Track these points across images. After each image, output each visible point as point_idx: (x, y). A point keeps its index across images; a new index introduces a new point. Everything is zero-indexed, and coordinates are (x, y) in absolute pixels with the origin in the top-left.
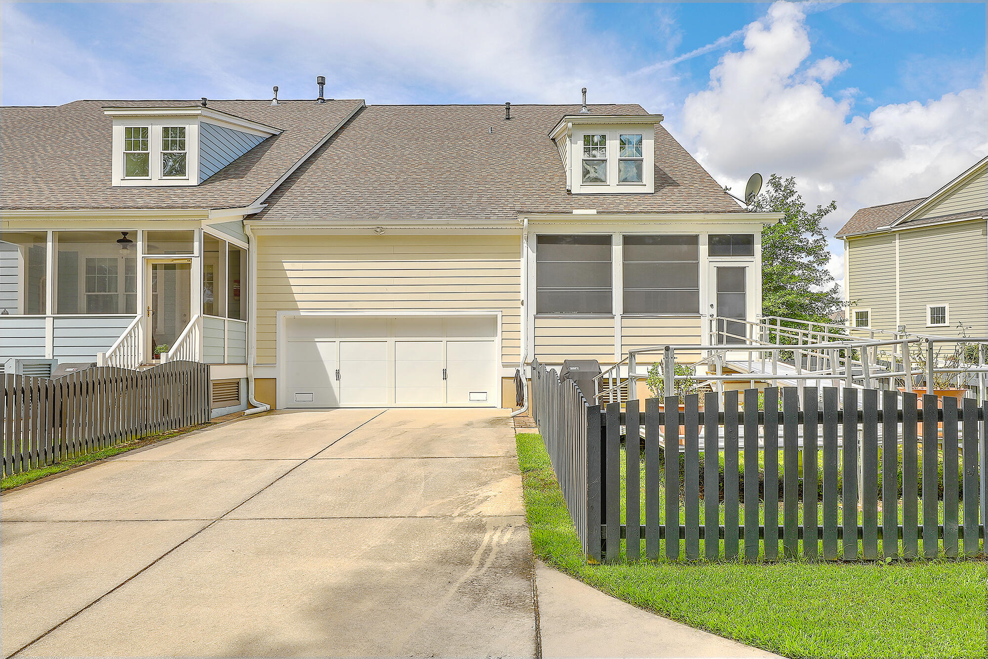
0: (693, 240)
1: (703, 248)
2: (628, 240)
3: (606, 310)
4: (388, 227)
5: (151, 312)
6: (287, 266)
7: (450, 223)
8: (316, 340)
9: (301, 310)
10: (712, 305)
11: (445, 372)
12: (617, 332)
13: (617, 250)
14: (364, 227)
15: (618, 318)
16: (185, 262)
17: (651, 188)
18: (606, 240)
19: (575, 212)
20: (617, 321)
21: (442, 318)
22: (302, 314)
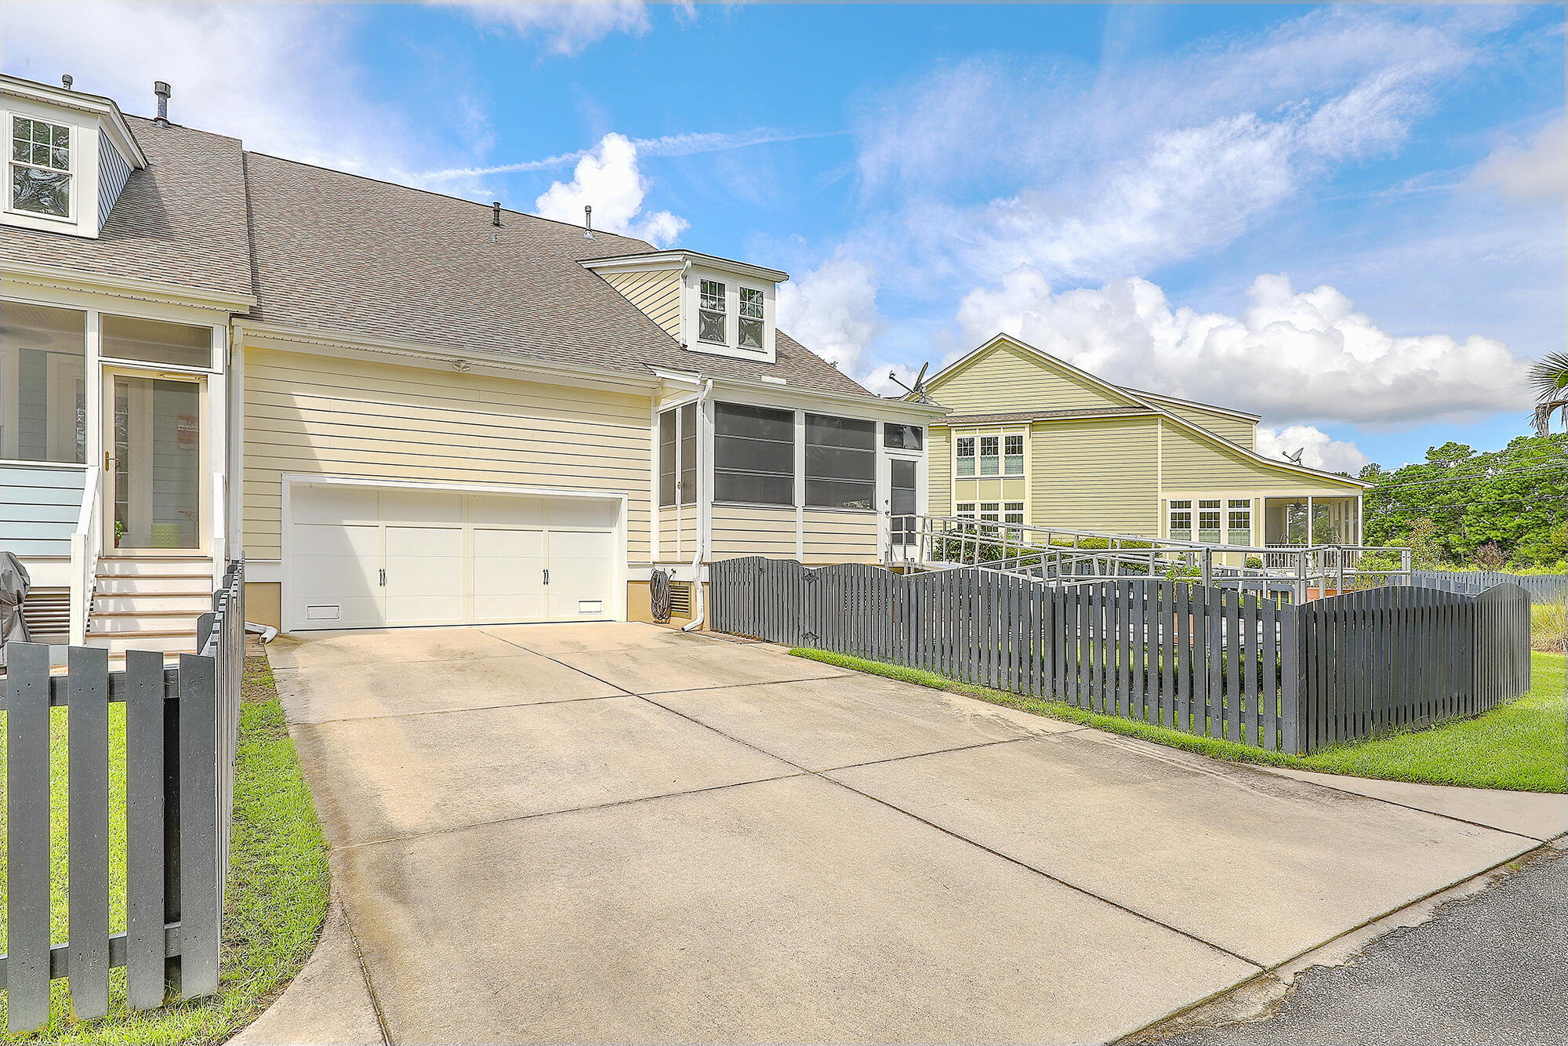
0: (870, 426)
1: (879, 437)
2: (810, 418)
3: (787, 500)
4: (475, 362)
5: (112, 463)
6: (300, 402)
8: (345, 522)
9: (326, 475)
10: (887, 501)
11: (546, 572)
12: (800, 527)
13: (800, 429)
14: (442, 358)
15: (800, 510)
16: (192, 379)
17: (771, 358)
18: (787, 416)
20: (800, 515)
21: (542, 499)
22: (329, 481)
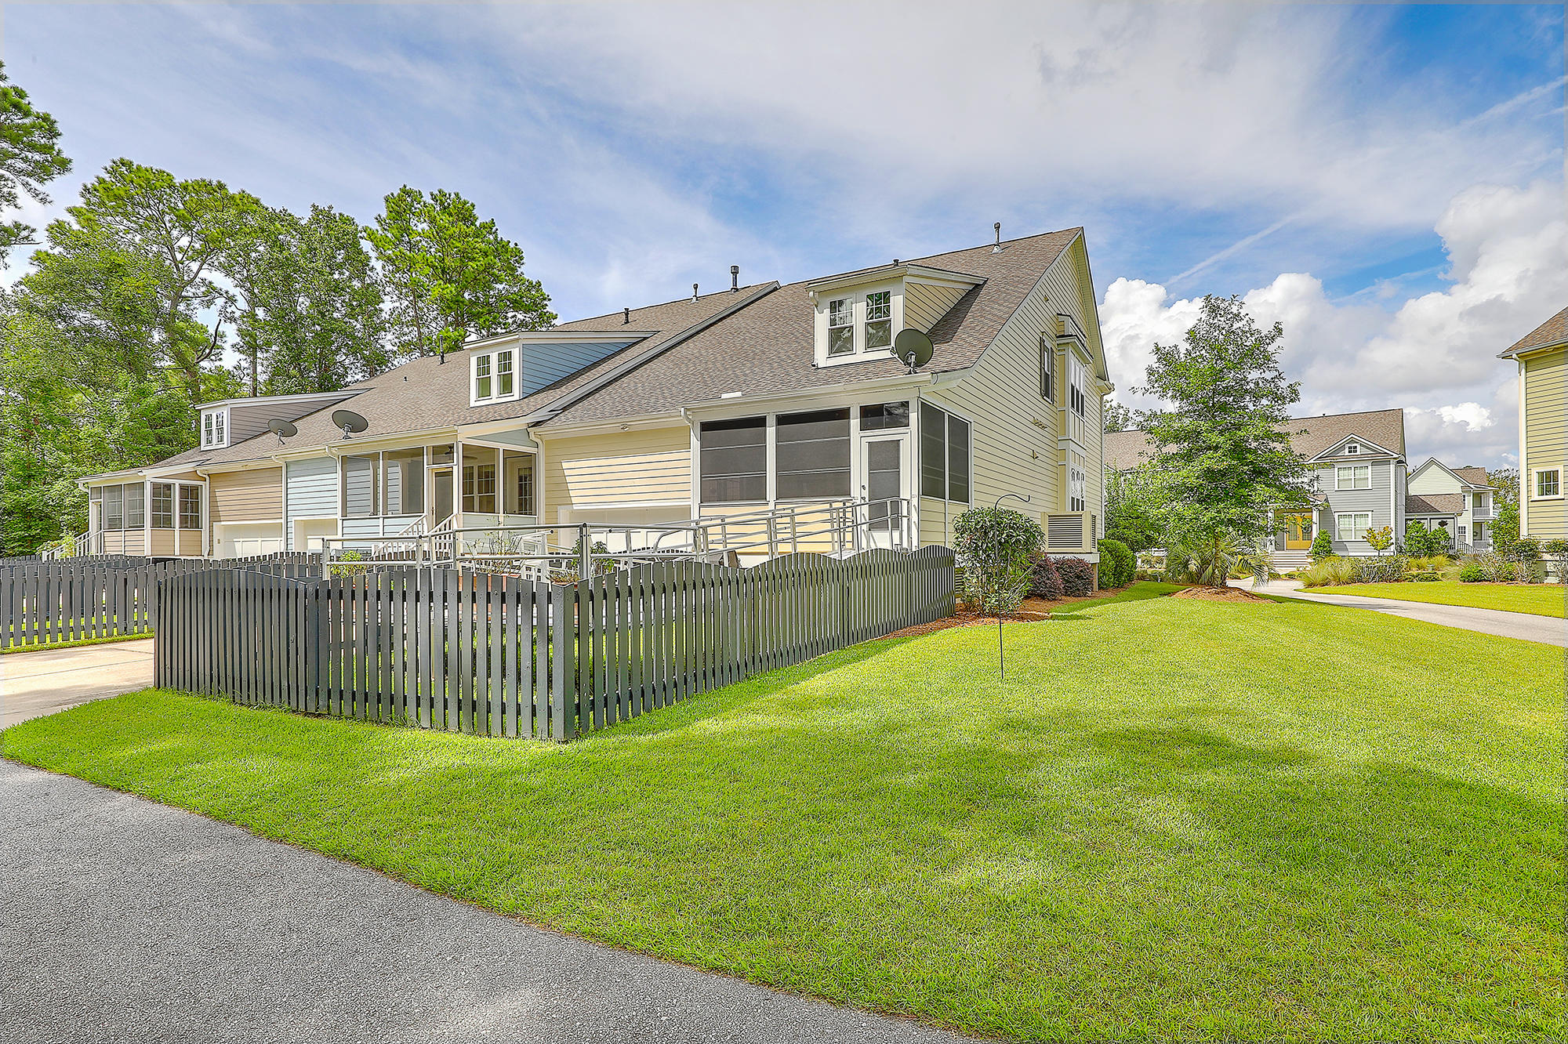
0: (843, 414)
1: (855, 422)
3: (762, 496)
6: (565, 465)
7: (673, 415)
9: (574, 505)
10: (863, 487)
13: (771, 432)
14: (615, 425)
15: (771, 504)
18: (760, 422)
19: (724, 396)
20: (770, 508)
22: (575, 508)
